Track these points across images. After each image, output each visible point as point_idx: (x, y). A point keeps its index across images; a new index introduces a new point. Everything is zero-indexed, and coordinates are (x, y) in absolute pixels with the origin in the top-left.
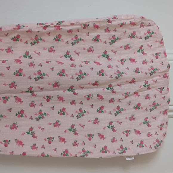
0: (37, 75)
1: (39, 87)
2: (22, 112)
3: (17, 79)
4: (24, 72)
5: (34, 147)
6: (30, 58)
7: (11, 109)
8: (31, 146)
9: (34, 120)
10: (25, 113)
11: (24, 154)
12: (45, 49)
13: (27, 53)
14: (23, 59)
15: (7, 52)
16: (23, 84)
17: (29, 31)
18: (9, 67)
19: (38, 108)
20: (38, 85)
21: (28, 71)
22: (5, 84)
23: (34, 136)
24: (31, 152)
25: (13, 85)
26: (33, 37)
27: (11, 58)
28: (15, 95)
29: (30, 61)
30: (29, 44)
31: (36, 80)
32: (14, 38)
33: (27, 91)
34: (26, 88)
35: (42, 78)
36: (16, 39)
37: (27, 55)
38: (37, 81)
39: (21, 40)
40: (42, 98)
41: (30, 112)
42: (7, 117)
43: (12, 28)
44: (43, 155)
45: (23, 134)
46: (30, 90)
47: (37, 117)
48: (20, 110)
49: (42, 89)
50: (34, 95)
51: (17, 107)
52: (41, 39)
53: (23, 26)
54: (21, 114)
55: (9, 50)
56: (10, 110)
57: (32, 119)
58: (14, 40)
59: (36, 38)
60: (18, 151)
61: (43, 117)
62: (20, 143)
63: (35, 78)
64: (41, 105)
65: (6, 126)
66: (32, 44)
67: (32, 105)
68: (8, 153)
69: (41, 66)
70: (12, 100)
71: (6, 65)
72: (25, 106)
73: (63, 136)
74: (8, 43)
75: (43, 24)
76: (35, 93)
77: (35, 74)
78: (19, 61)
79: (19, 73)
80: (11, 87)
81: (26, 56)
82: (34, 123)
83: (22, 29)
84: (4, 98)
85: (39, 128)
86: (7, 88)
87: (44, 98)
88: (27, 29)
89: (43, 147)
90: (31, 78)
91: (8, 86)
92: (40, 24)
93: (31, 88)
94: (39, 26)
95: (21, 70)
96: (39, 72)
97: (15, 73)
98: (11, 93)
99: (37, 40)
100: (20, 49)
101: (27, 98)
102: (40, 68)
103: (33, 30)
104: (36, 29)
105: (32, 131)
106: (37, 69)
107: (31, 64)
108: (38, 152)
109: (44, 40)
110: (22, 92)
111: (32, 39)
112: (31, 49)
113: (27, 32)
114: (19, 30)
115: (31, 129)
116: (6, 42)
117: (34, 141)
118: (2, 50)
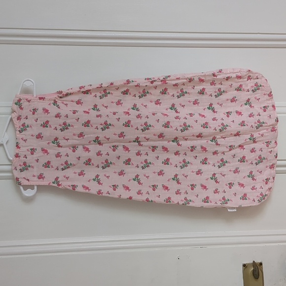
0: (144, 126)
1: (145, 138)
2: (129, 160)
3: (125, 130)
4: (132, 123)
5: (139, 193)
6: (138, 110)
7: (119, 157)
8: (137, 192)
9: (140, 168)
10: (132, 161)
11: (130, 198)
12: (151, 102)
13: (135, 105)
14: (131, 111)
15: (117, 104)
16: (131, 134)
17: (138, 86)
18: (119, 118)
19: (144, 157)
20: (144, 136)
21: (137, 123)
22: (115, 134)
23: (139, 183)
24: (136, 197)
25: (122, 135)
26: (141, 91)
27: (121, 110)
28: (123, 144)
29: (138, 113)
30: (137, 97)
32: (123, 91)
33: (134, 141)
34: (134, 138)
35: (148, 129)
36: (125, 93)
37: (135, 107)
38: (144, 132)
39: (130, 94)
40: (147, 148)
41: (136, 160)
42: (116, 164)
43: (122, 83)
44: (147, 200)
45: (129, 180)
46: (137, 140)
47: (142, 165)
48: (127, 159)
49: (148, 140)
50: (140, 145)
51: (125, 156)
52: (148, 92)
53: (133, 81)
54: (128, 162)
55: (119, 103)
56: (119, 158)
57: (138, 167)
58: (124, 94)
59: (144, 91)
60: (125, 195)
61: (148, 166)
62: (127, 188)
63: (142, 129)
64: (147, 154)
65: (115, 172)
66: (140, 97)
67: (138, 154)
68: (116, 196)
69: (148, 118)
70: (120, 148)
71: (116, 116)
72: (132, 155)
73: (166, 184)
74: (118, 96)
75: (150, 79)
76: (141, 143)
77: (142, 125)
78: (128, 113)
79: (127, 124)
80: (120, 137)
82: (139, 171)
83: (131, 84)
84: (113, 146)
85: (145, 175)
86: (117, 137)
87: (150, 148)
88: (136, 84)
89: (148, 193)
90: (138, 129)
91: (117, 136)
92: (148, 79)
93: (137, 138)
94: (146, 81)
95: (129, 122)
96: (146, 124)
97: (124, 124)
98: (120, 142)
99: (144, 93)
100: (129, 102)
101: (134, 148)
102: (146, 120)
103: (141, 85)
104: (144, 83)
105: (138, 178)
106: (144, 120)
107: (139, 116)
108: (143, 198)
109: (150, 93)
110: (130, 142)
111: (140, 93)
112: (139, 102)
113: (136, 86)
114: (129, 85)
115: (137, 176)
116: (116, 95)
117: (139, 187)
118: (112, 102)
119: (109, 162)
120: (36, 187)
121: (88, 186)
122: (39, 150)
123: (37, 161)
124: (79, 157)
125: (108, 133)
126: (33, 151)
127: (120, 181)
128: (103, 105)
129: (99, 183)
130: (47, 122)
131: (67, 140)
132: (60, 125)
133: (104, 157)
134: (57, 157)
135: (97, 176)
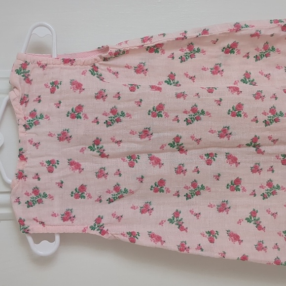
0: (269, 116)
1: (270, 138)
2: (238, 181)
3: (232, 122)
4: (246, 109)
5: (260, 247)
6: (253, 83)
7: (219, 175)
8: (256, 244)
9: (259, 197)
10: (243, 184)
11: (244, 258)
12: (278, 67)
13: (247, 75)
14: (241, 86)
15: (213, 73)
16: (243, 130)
17: (256, 35)
18: (221, 100)
19: (265, 176)
20: (268, 134)
21: (253, 107)
22: (212, 131)
23: (259, 227)
24: (255, 256)
25: (225, 133)
26: (261, 46)
27: (221, 83)
28: (226, 150)
29: (255, 89)
30: (252, 59)
31: (266, 125)
32: (226, 47)
33: (248, 145)
34: (248, 138)
35: (277, 121)
36: (230, 50)
37: (247, 78)
38: (268, 127)
39: (239, 52)
40: (273, 158)
41: (251, 181)
42: (212, 189)
43: (226, 30)
44: (277, 262)
45: (240, 222)
46: (254, 143)
47: (263, 191)
48: (234, 179)
49: (275, 141)
50: (259, 152)
51: (230, 173)
52: (273, 49)
53: (247, 26)
54: (235, 185)
55: (216, 70)
56: (218, 177)
57: (255, 195)
58: (227, 52)
59: (266, 47)
60: (234, 252)
61: (274, 193)
62: (235, 237)
63: (265, 122)
64: (272, 169)
65: (210, 206)
66: (257, 58)
67: (256, 169)
68: (216, 255)
69: (276, 98)
70: (221, 159)
71: (215, 96)
72: (243, 171)
74: (216, 57)
75: (281, 21)
76: (262, 148)
77: (265, 114)
78: (236, 90)
79: (237, 111)
80: (221, 136)
81: (246, 80)
82: (257, 203)
83: (244, 32)
84: (208, 155)
85: (268, 211)
86: (215, 138)
87: (277, 157)
88: (253, 31)
89: (276, 247)
90: (257, 121)
91: (216, 135)
92: (277, 21)
93: (255, 139)
94: (274, 25)
95: (240, 106)
96: (273, 110)
97: (229, 111)
98: (221, 147)
99: (266, 51)
100: (235, 67)
101: (247, 157)
102: (273, 102)
103: (263, 32)
104: (268, 30)
105: (255, 217)
106: (268, 104)
107: (258, 96)
108: (269, 256)
109: (278, 51)
110: (239, 146)
111: (257, 49)
112: (255, 68)
113: (252, 36)
114: (239, 33)
115: (254, 213)
116: (212, 54)
117: (259, 236)
118: (204, 69)
119: (199, 185)
120: (57, 238)
121: (160, 235)
122: (64, 163)
123: (61, 184)
124: (142, 177)
125: (199, 128)
126: (51, 165)
127: (222, 223)
128: (186, 75)
129: (181, 227)
130: (80, 107)
131: (119, 142)
132: (105, 114)
133: (190, 175)
134: (98, 177)
135: (177, 214)
